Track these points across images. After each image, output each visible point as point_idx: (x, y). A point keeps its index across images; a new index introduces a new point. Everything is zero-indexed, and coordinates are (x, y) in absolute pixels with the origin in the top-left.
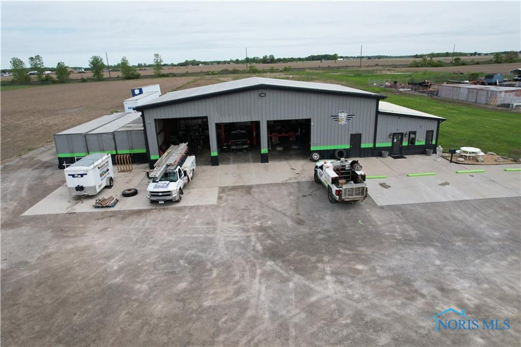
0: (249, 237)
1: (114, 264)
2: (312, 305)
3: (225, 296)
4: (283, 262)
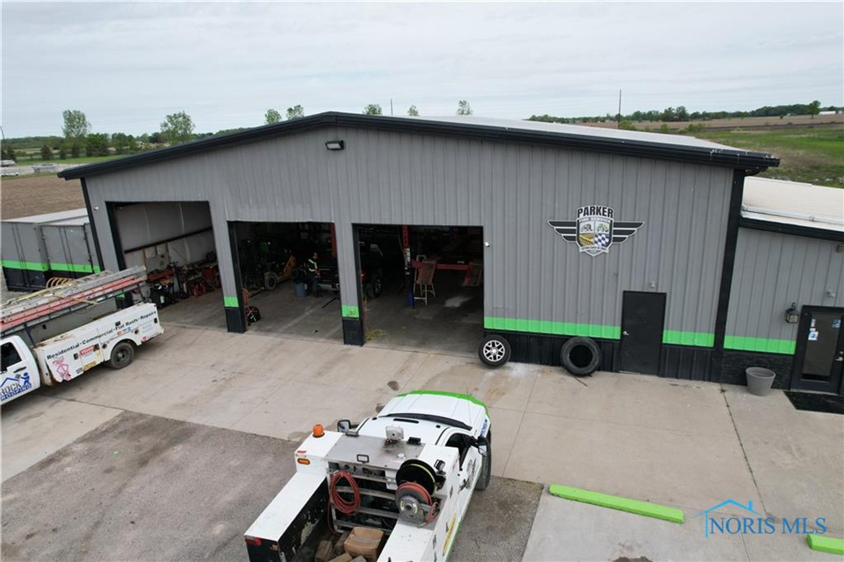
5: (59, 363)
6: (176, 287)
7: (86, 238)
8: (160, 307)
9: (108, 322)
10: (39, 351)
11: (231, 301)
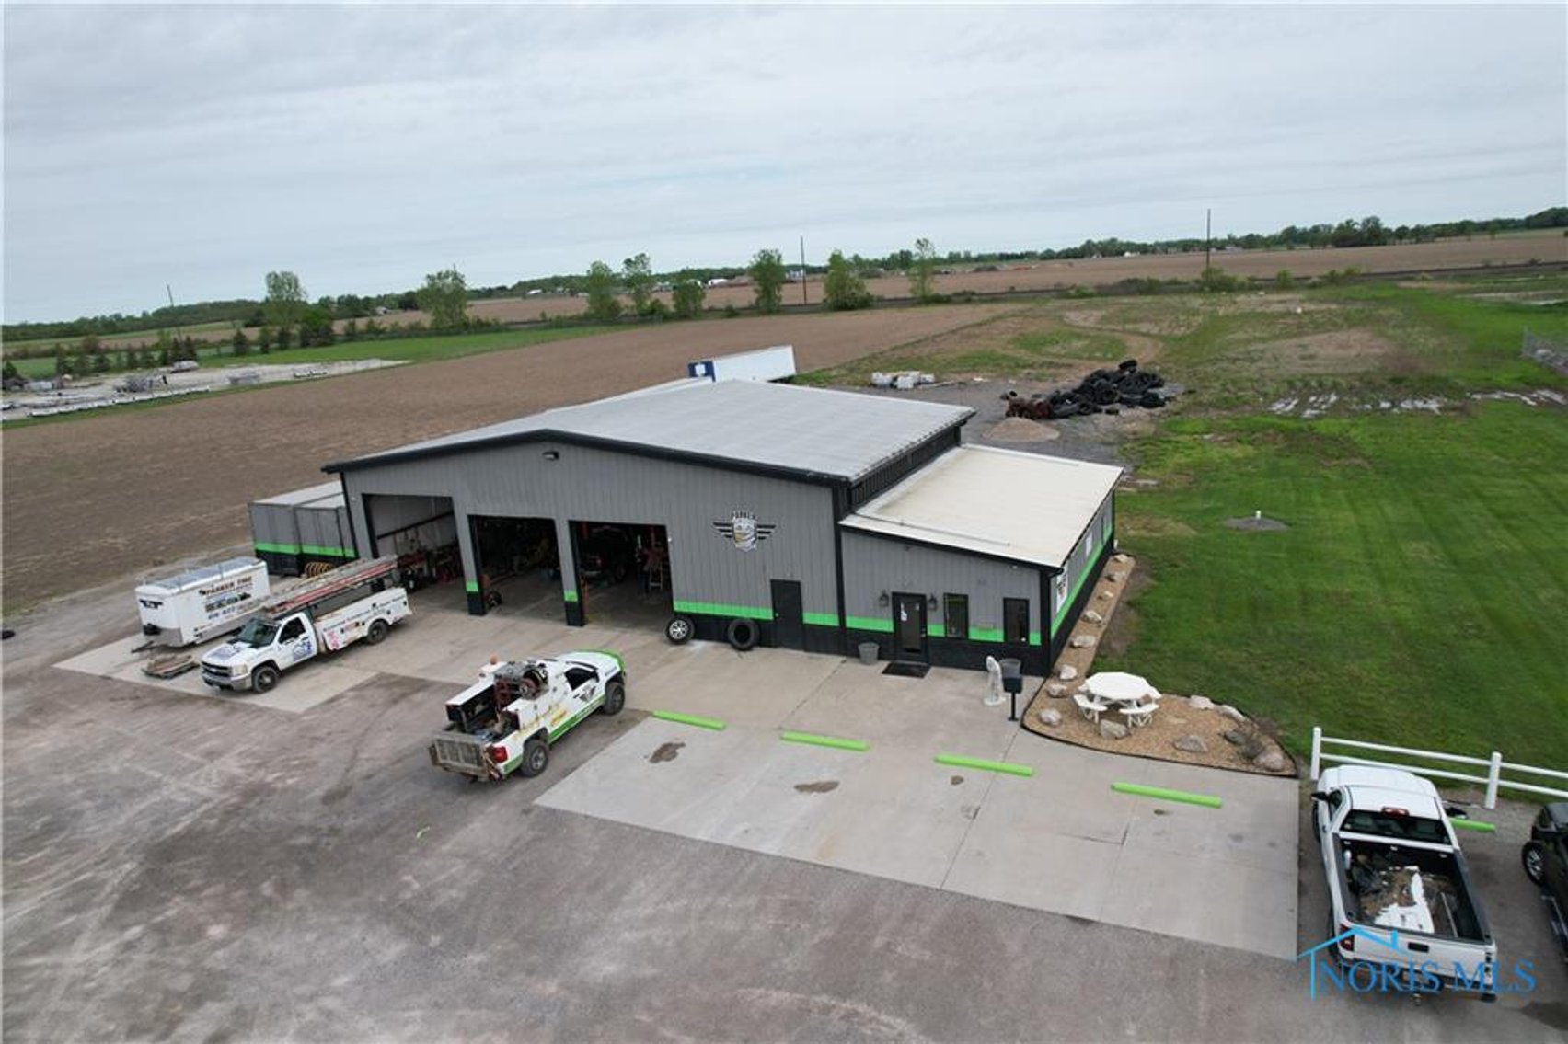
5: (331, 635)
6: (426, 572)
7: (338, 521)
8: (409, 592)
9: (365, 604)
10: (317, 625)
11: (472, 587)
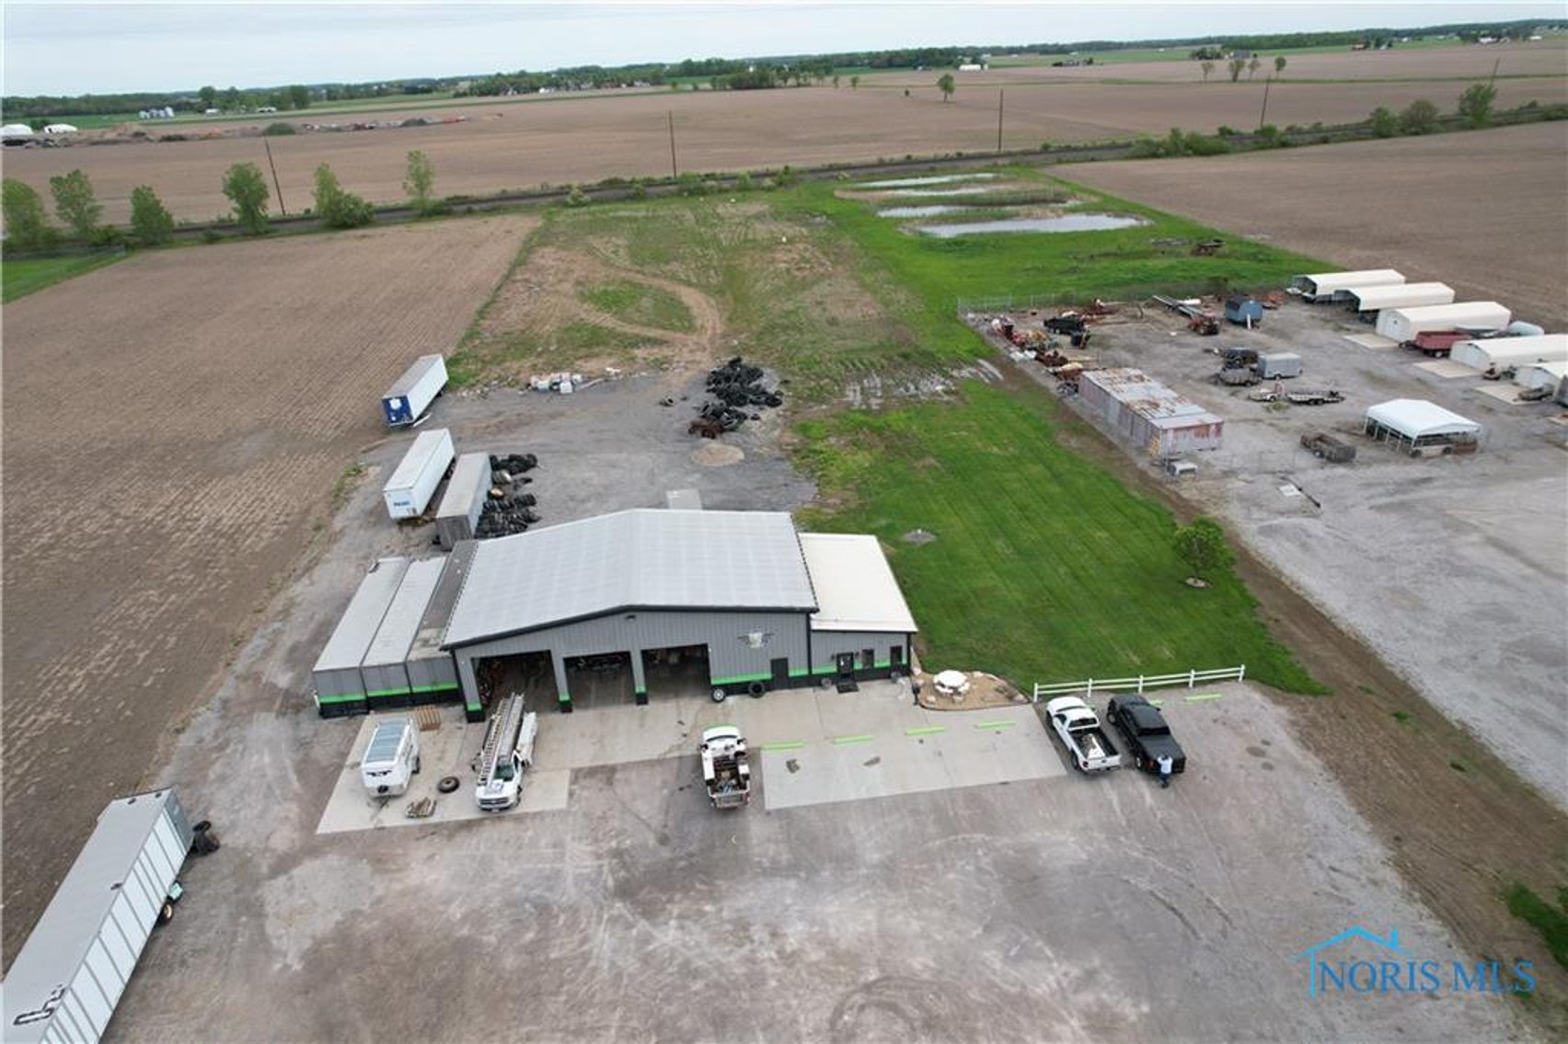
0: (600, 867)
1: (456, 911)
2: (650, 954)
3: (570, 947)
4: (632, 903)
11: (563, 697)
